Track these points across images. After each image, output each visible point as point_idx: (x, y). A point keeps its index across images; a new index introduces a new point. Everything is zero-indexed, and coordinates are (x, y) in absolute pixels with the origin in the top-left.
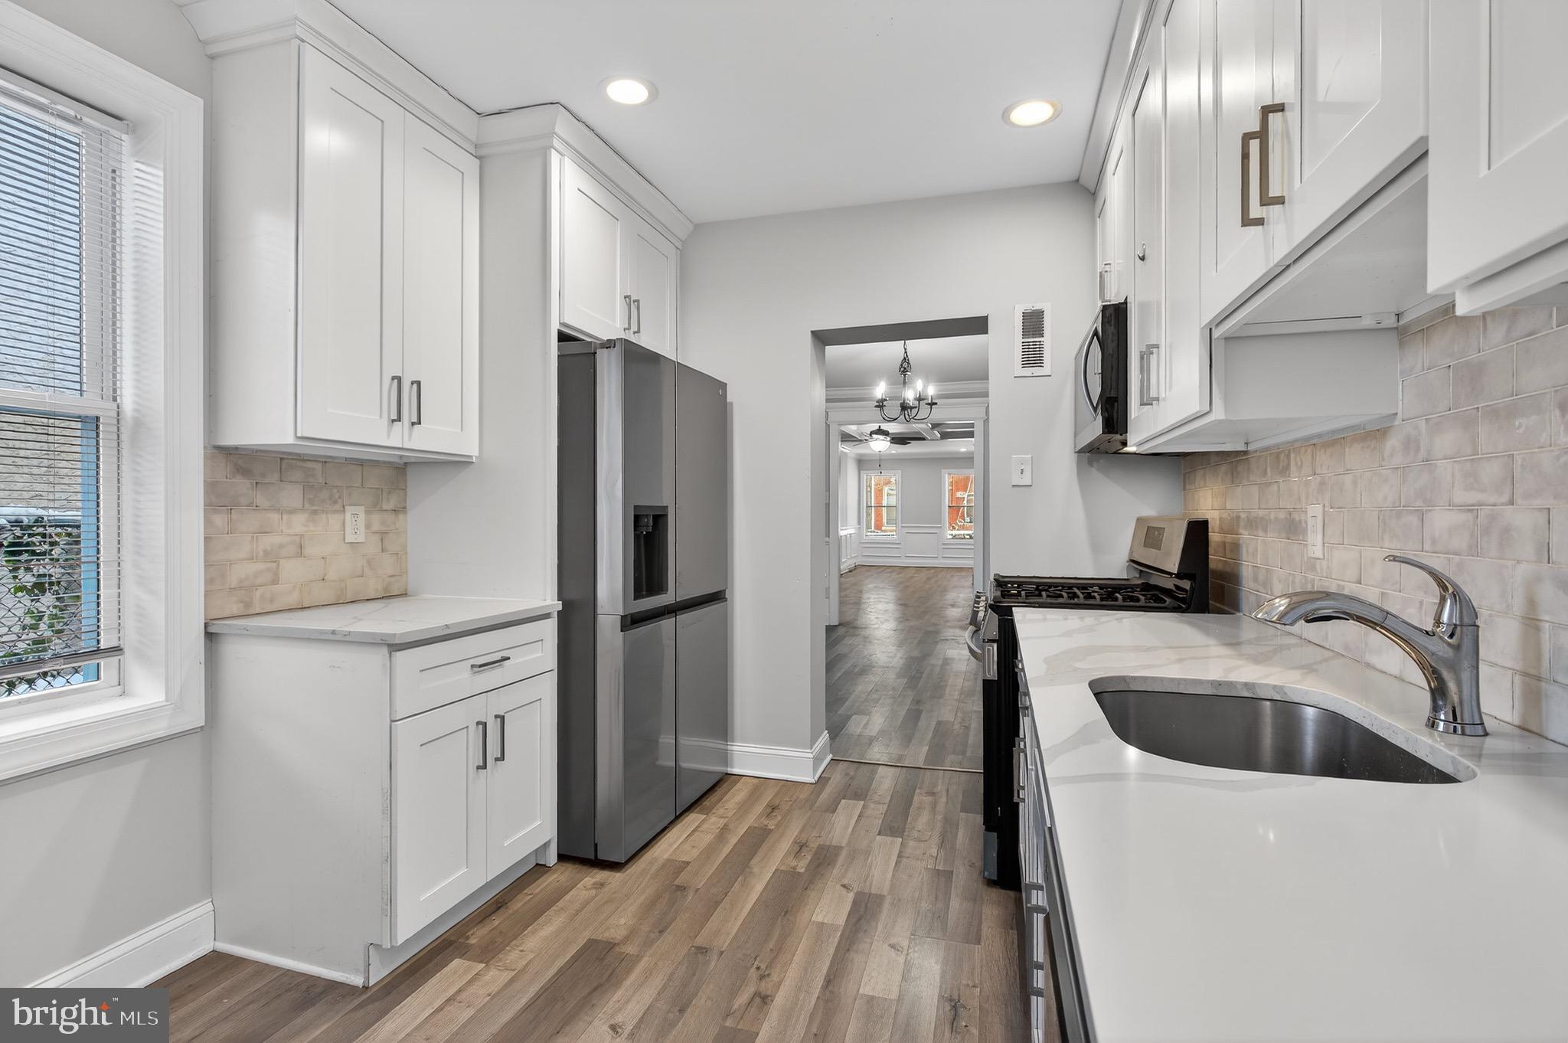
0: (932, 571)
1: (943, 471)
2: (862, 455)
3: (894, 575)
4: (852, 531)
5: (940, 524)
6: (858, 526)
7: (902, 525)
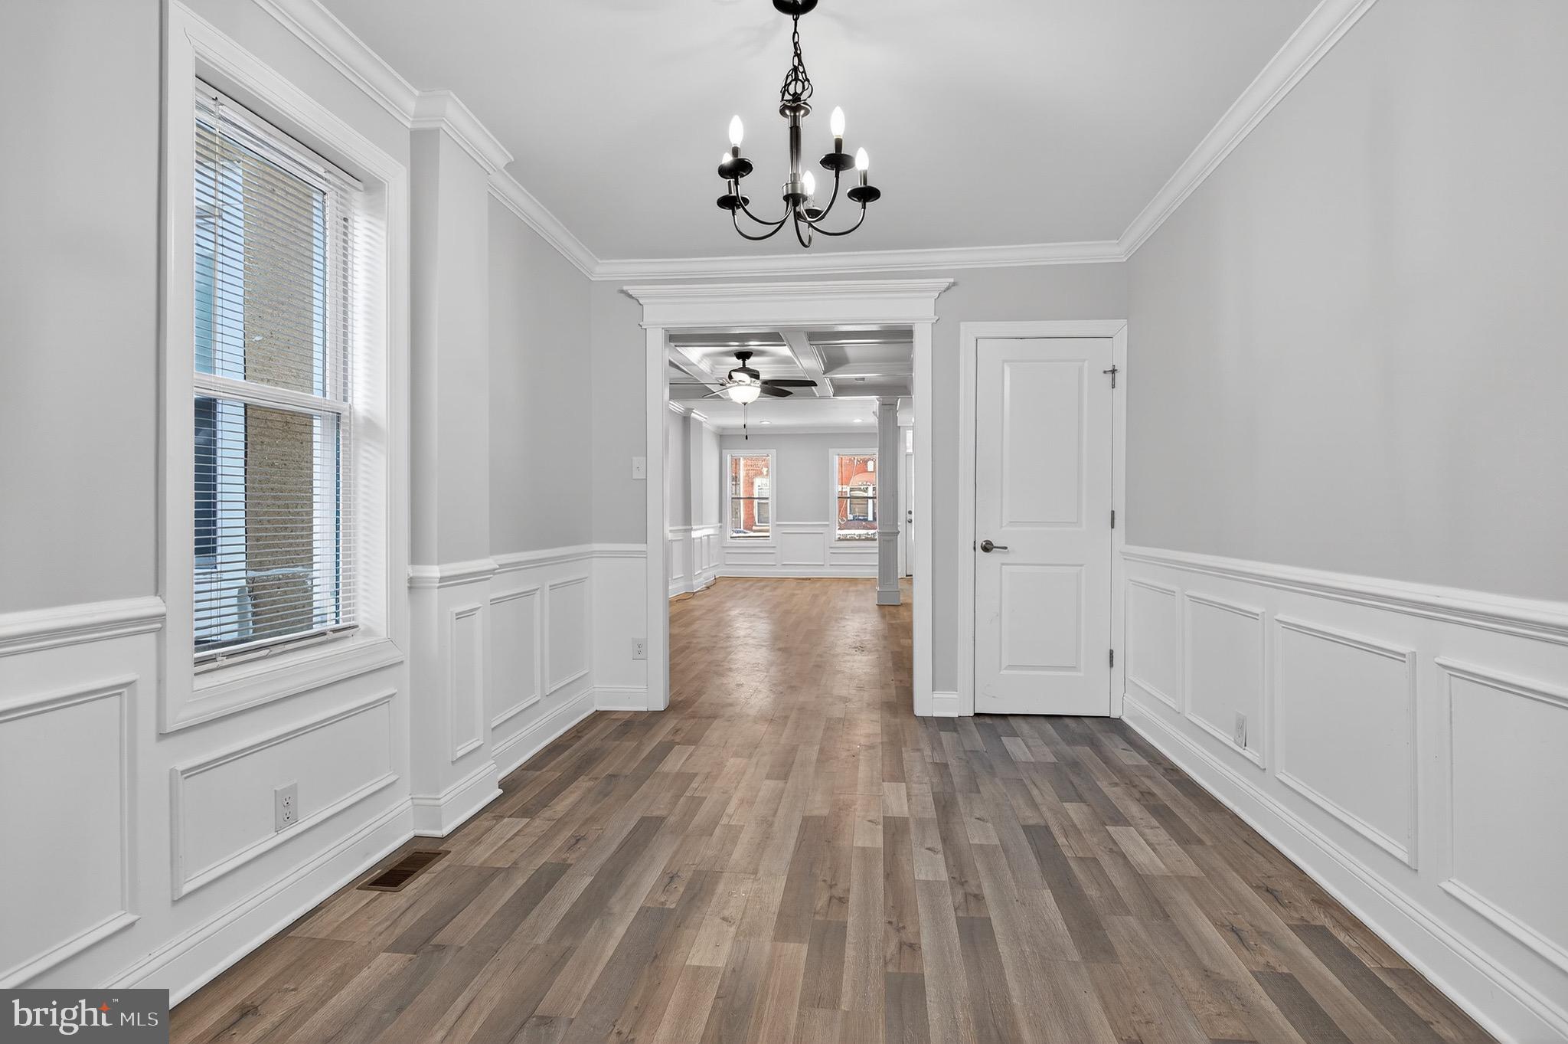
0: (818, 585)
1: (831, 450)
2: (724, 429)
3: (767, 593)
4: (711, 531)
5: (828, 521)
6: (719, 525)
7: (778, 523)
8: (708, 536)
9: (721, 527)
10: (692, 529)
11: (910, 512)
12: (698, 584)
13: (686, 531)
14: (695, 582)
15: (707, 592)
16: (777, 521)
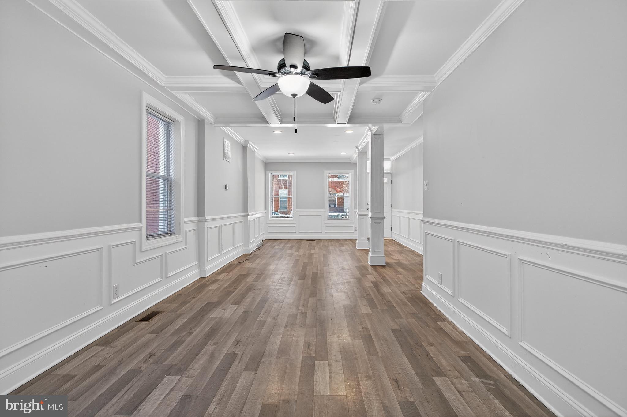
4: (260, 215)
5: (324, 209)
6: (265, 211)
7: (297, 210)
8: (259, 218)
9: (265, 212)
10: (248, 215)
11: (368, 204)
12: (252, 248)
13: (245, 216)
14: (250, 247)
15: (258, 253)
16: (296, 209)
